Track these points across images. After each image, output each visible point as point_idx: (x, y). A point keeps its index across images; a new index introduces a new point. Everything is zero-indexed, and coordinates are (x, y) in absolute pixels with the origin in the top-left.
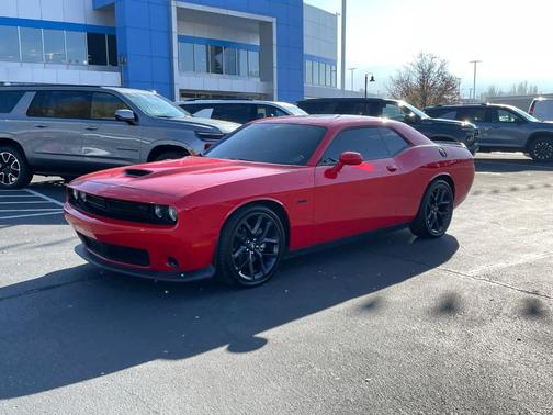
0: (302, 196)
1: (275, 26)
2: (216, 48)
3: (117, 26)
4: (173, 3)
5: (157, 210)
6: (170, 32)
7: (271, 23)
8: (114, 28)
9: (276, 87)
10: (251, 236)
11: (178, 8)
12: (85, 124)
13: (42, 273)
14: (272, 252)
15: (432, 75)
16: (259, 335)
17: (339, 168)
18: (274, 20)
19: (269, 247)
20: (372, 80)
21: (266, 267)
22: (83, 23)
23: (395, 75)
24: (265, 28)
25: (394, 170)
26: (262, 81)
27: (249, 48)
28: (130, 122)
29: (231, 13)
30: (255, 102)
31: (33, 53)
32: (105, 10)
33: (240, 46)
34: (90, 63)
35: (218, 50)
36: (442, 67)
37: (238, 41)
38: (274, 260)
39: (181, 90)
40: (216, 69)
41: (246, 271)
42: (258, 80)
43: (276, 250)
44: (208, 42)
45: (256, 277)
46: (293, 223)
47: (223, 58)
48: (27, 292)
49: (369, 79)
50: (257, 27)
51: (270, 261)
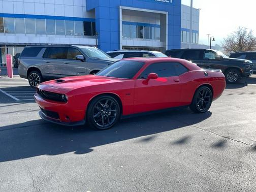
0: (127, 92)
1: (167, 15)
2: (140, 27)
3: (96, 18)
4: (120, 7)
5: (63, 96)
6: (119, 20)
7: (165, 15)
8: (95, 19)
9: (167, 44)
10: (103, 109)
11: (123, 9)
12: (65, 61)
13: (25, 121)
14: (114, 115)
15: (245, 37)
16: (92, 148)
17: (148, 80)
18: (167, 13)
19: (113, 113)
20: (214, 40)
21: (110, 122)
22: (82, 17)
23: (226, 38)
24: (163, 17)
25: (178, 81)
26: (161, 41)
27: (156, 26)
28: (82, 60)
29: (146, 10)
30: (142, 51)
31: (62, 31)
32: (91, 11)
33: (151, 26)
34: (85, 35)
35: (141, 28)
36: (250, 33)
37: (150, 23)
38: (115, 119)
39: (123, 46)
40: (140, 36)
41: (100, 123)
42: (159, 41)
43: (115, 115)
44: (137, 24)
45: (105, 126)
46: (124, 104)
47: (144, 31)
48: (14, 128)
49: (212, 39)
50: (159, 16)
51: (113, 119)
